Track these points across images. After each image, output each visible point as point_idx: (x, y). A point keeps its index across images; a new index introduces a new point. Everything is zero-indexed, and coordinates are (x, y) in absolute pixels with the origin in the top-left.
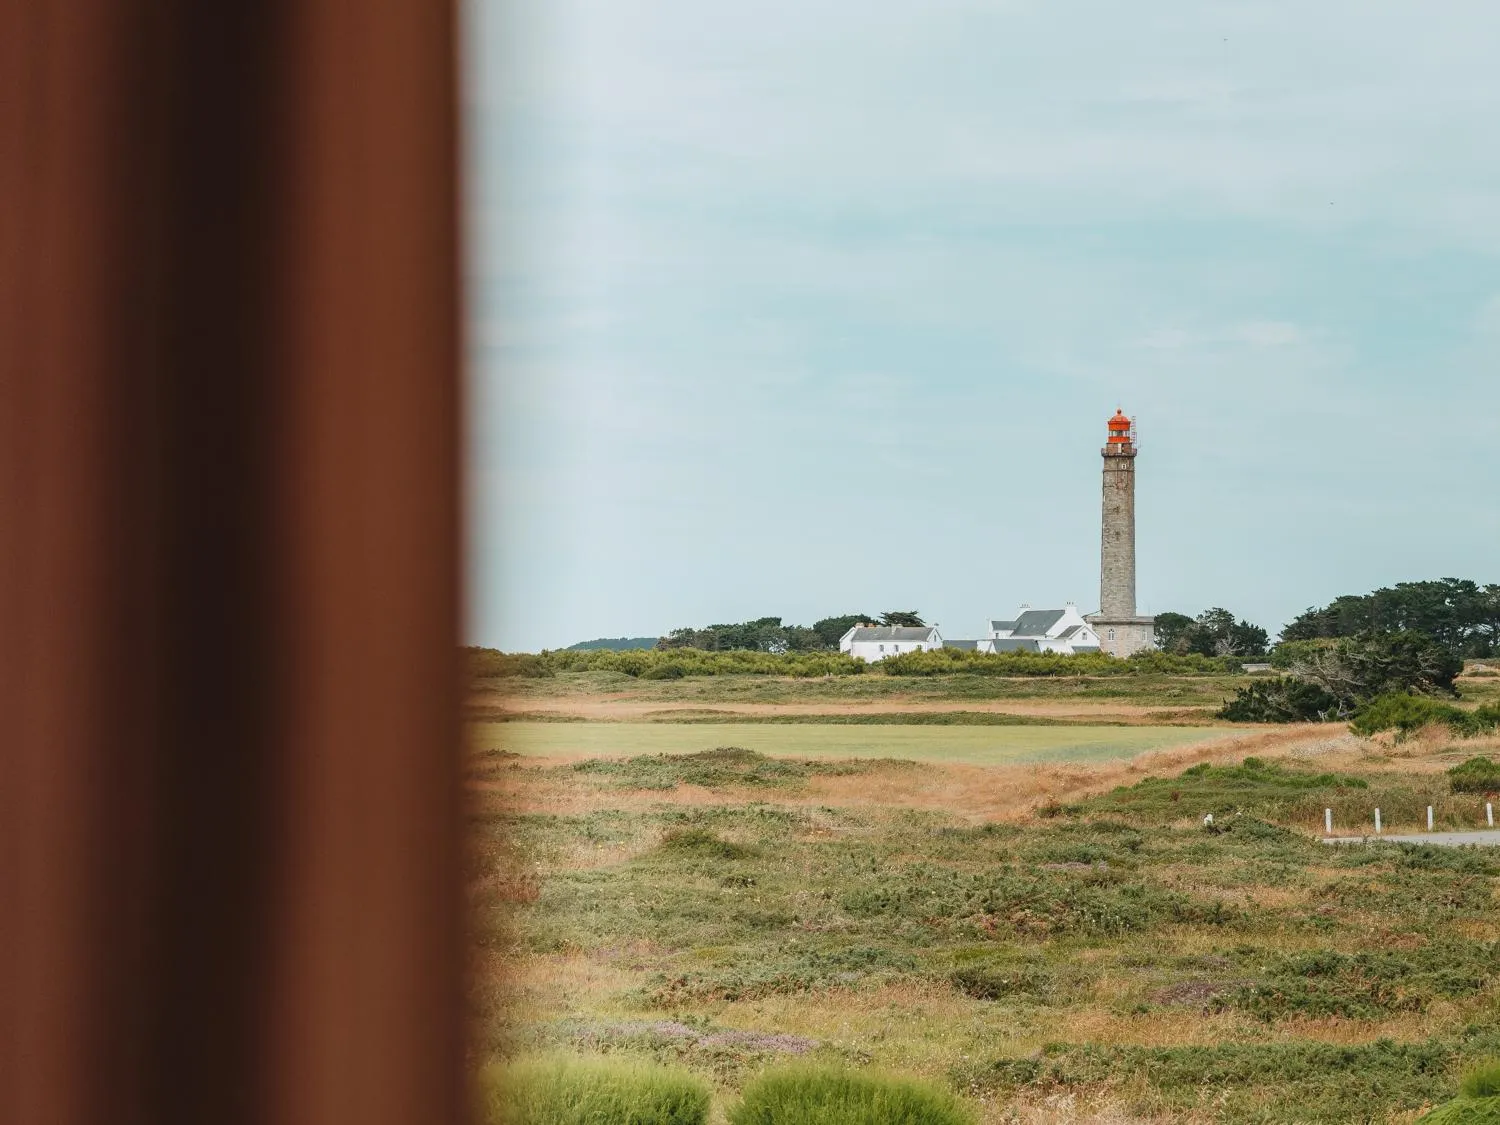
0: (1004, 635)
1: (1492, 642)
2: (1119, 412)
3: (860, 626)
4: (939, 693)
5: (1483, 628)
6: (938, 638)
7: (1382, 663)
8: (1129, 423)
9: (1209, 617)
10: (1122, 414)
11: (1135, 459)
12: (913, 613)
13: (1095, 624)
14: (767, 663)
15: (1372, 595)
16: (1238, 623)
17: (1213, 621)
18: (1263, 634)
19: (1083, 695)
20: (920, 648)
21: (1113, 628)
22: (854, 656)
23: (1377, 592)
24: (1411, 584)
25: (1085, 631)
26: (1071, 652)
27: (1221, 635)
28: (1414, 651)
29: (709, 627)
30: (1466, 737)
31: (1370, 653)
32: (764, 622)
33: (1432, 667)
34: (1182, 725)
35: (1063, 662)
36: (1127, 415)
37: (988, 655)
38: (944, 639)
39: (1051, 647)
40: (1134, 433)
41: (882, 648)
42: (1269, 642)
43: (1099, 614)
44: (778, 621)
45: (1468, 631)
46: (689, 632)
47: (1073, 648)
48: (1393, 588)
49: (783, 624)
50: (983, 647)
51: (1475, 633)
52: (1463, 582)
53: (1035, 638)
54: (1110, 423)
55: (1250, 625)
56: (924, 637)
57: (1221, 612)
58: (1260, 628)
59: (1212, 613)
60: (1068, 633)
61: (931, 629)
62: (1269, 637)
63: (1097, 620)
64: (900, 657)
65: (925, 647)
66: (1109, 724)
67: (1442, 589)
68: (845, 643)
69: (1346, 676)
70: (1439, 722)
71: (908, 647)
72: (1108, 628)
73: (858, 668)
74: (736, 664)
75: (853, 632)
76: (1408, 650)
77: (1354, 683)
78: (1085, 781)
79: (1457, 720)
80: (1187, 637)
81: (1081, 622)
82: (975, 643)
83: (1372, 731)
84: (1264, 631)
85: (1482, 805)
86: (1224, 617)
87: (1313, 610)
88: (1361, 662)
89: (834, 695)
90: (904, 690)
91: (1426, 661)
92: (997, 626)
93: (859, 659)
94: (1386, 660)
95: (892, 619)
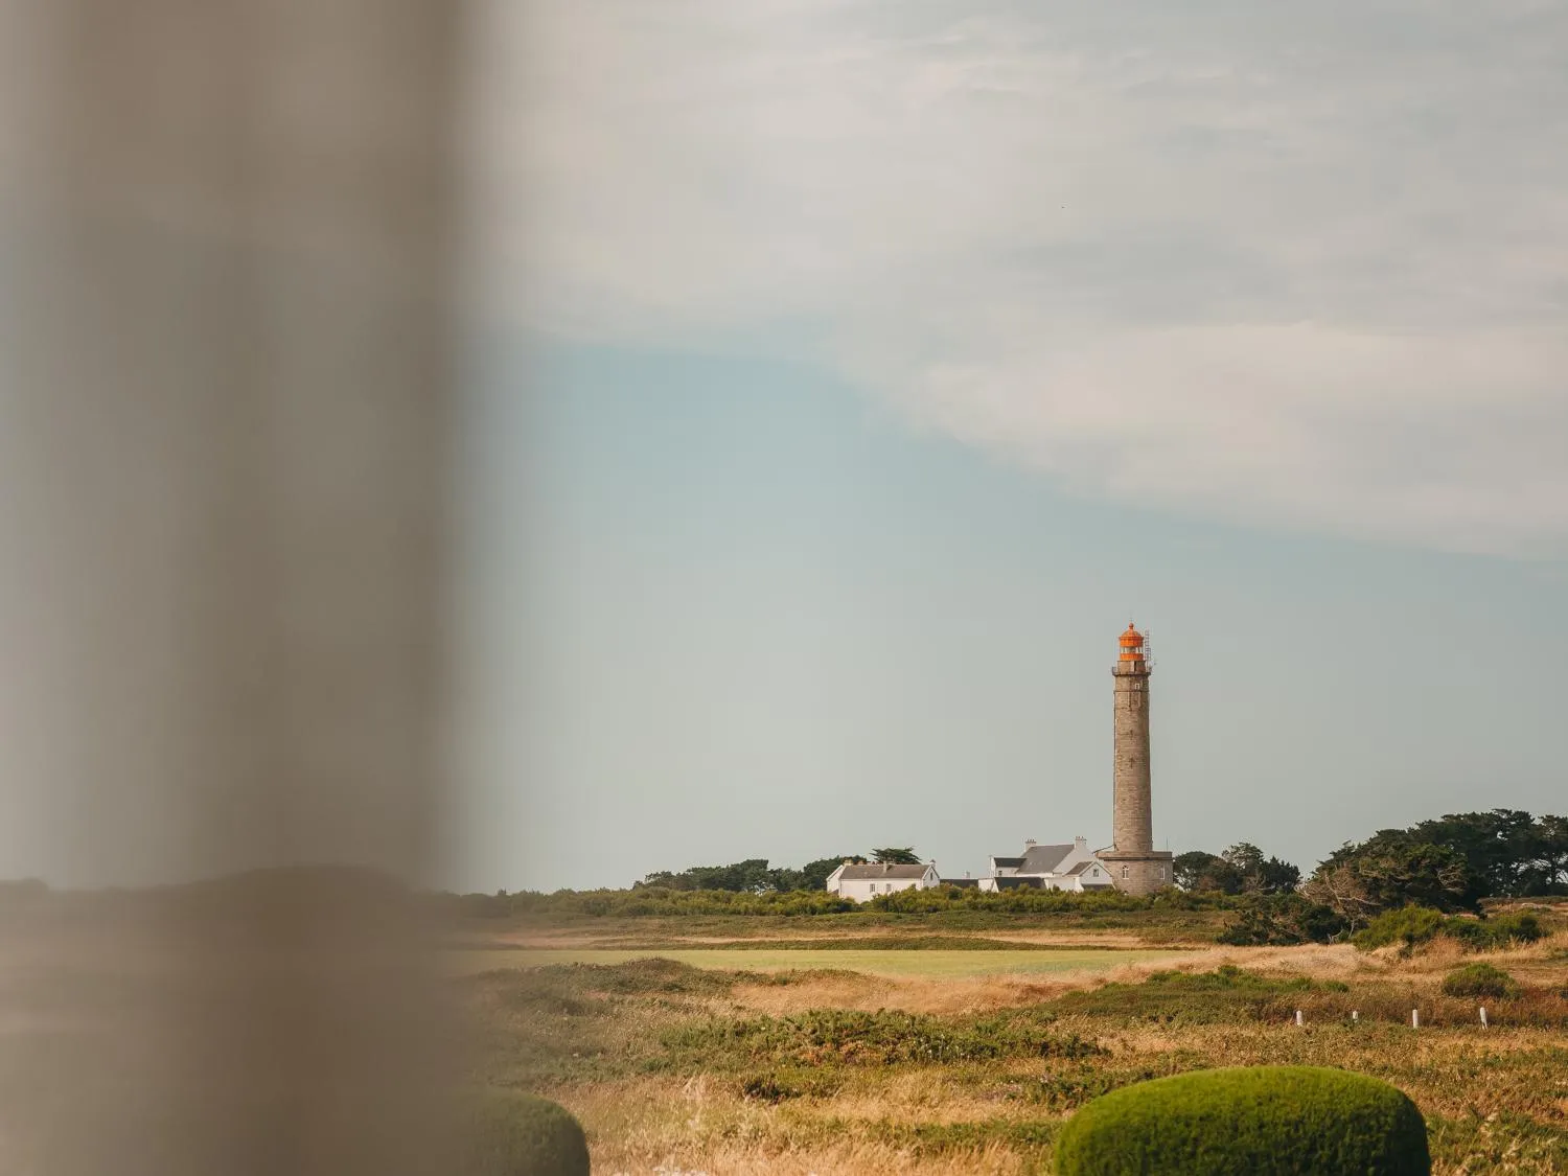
0: (1008, 873)
1: (1549, 879)
2: (1132, 627)
3: (849, 864)
4: (923, 926)
5: (1539, 864)
6: (934, 876)
7: (1398, 881)
8: (1142, 639)
9: (1235, 853)
10: (1135, 629)
11: (1150, 678)
12: (909, 850)
13: (1107, 859)
14: (745, 903)
15: (1417, 828)
16: (1267, 859)
17: (1240, 858)
18: (1295, 871)
19: (1081, 926)
20: (914, 886)
21: (1127, 863)
22: (843, 896)
23: (1421, 825)
24: (1459, 816)
25: (1096, 867)
26: (1079, 889)
27: (1249, 872)
28: (1433, 868)
29: (689, 871)
30: (1479, 950)
31: (1386, 870)
32: (749, 864)
33: (1455, 885)
34: (1176, 949)
35: (1071, 900)
36: (1140, 630)
37: (989, 893)
38: (942, 877)
39: (1058, 885)
40: (1148, 650)
41: (872, 888)
42: (1303, 880)
43: (1113, 849)
44: (764, 863)
45: (1522, 868)
46: (667, 875)
47: (1084, 886)
48: (1439, 820)
49: (770, 867)
50: (986, 885)
51: (1531, 869)
52: (1517, 813)
53: (1041, 875)
54: (1120, 639)
55: (1280, 862)
56: (918, 875)
57: (1248, 847)
58: (1292, 865)
59: (1238, 849)
60: (1078, 869)
61: (926, 867)
62: (1301, 875)
63: (1109, 856)
64: (892, 895)
65: (920, 885)
66: (1095, 948)
67: (1493, 821)
68: (833, 883)
69: (1358, 896)
70: (1449, 935)
71: (900, 886)
72: (1121, 864)
73: (846, 907)
74: (711, 904)
75: (841, 869)
76: (1427, 866)
77: (1367, 902)
78: (1041, 991)
79: (1469, 932)
80: (1212, 875)
81: (1094, 859)
82: (975, 882)
83: (1375, 945)
84: (1296, 868)
85: (1477, 1009)
86: (1252, 853)
87: (1350, 845)
88: (1375, 879)
89: (807, 928)
90: (885, 923)
91: (1446, 878)
92: (1001, 862)
93: (848, 899)
94: (1402, 878)
95: (885, 855)
